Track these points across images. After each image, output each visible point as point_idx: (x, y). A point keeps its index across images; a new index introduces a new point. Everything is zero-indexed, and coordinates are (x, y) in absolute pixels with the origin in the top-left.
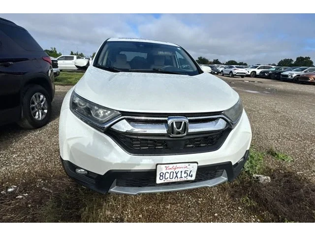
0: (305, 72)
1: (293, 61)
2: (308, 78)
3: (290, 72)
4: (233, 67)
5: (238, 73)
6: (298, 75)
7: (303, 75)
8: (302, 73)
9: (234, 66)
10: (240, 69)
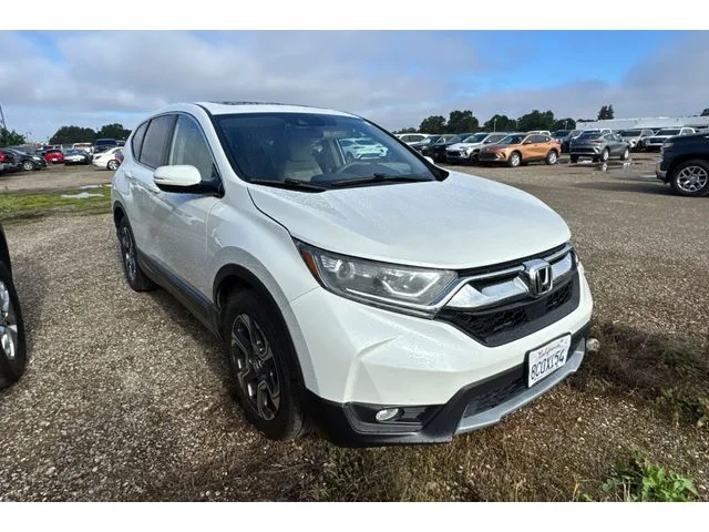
0: (485, 143)
1: (444, 120)
2: (494, 155)
3: (460, 145)
4: (351, 143)
5: (363, 155)
6: (475, 151)
7: (485, 149)
8: (481, 145)
9: (353, 140)
10: (367, 147)
